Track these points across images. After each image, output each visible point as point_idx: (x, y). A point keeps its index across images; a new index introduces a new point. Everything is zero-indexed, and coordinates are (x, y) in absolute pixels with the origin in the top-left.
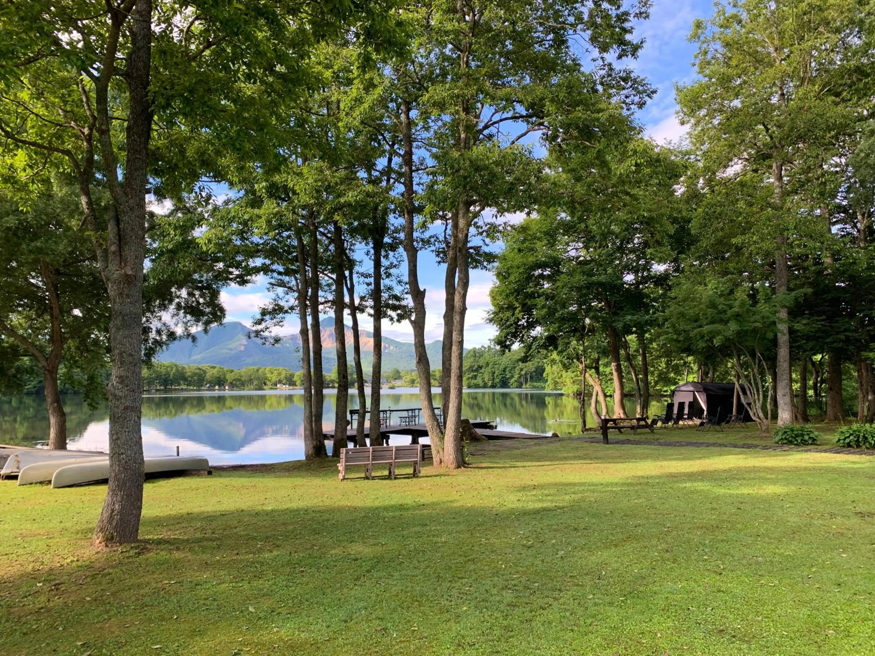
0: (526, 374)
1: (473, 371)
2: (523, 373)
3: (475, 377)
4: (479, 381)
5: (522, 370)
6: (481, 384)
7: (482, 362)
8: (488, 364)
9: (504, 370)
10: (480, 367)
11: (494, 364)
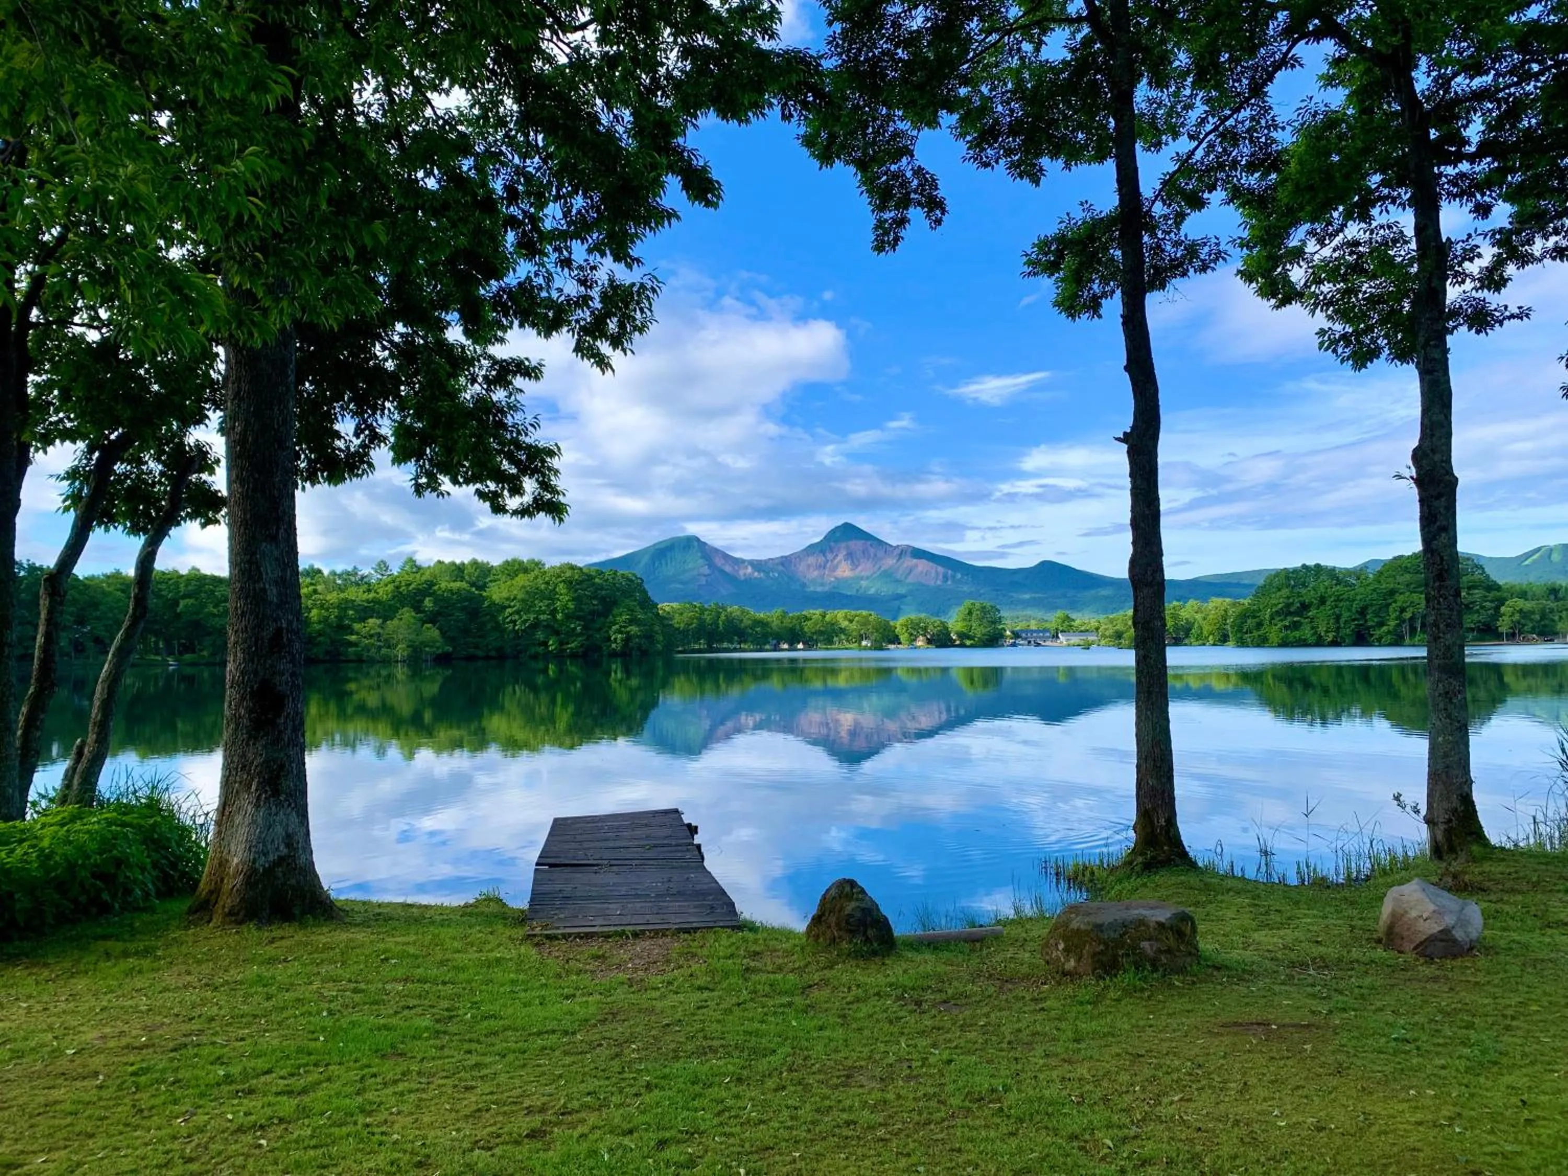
0: (1412, 619)
1: (1290, 614)
2: (1408, 615)
3: (1296, 626)
4: (1306, 632)
5: (1403, 610)
6: (1312, 639)
7: (1308, 595)
8: (1322, 601)
9: (1363, 612)
10: (1305, 607)
11: (1338, 600)
